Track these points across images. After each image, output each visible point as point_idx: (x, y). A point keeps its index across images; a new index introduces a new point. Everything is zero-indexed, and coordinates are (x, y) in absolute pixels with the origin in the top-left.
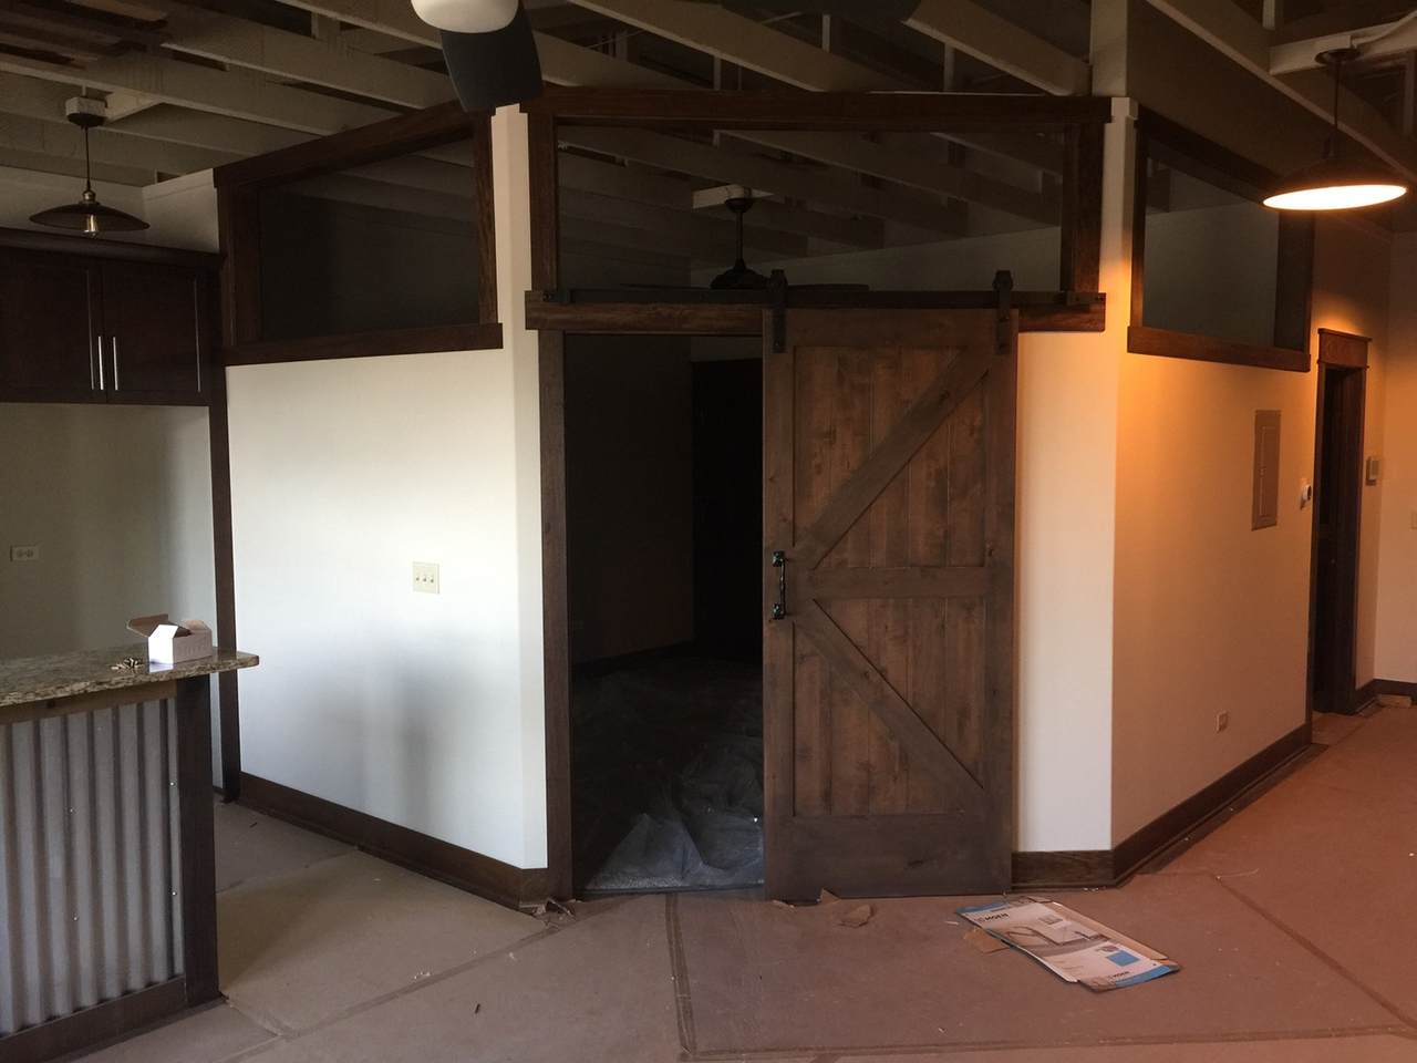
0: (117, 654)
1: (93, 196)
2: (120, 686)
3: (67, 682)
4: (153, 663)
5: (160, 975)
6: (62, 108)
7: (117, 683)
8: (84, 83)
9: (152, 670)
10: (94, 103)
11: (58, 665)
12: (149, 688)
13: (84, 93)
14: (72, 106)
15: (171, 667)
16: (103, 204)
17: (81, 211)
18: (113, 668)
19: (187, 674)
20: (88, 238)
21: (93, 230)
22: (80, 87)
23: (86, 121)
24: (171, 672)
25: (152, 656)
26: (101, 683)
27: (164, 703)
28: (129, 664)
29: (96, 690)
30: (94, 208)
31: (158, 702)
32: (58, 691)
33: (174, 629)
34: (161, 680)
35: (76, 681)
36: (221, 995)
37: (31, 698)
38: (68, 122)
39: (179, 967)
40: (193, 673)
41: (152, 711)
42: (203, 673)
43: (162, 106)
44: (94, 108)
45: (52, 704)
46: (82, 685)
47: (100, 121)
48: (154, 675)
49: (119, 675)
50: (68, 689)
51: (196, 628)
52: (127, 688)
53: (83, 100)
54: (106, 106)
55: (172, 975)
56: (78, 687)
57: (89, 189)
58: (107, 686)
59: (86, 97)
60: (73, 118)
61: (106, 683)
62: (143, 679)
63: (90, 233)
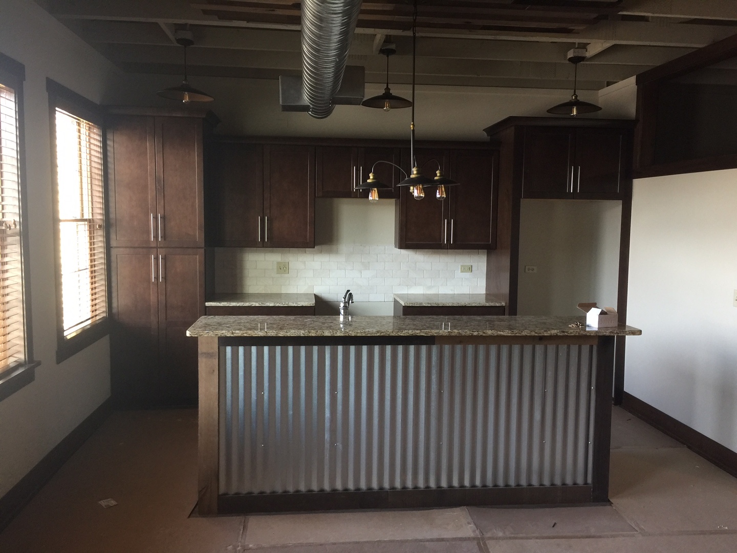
0: (571, 320)
1: (576, 97)
2: (573, 335)
3: (549, 329)
4: (588, 326)
5: (580, 481)
6: (566, 56)
7: (571, 333)
8: (577, 41)
9: (587, 329)
10: (580, 50)
11: (545, 321)
12: (585, 338)
13: (577, 46)
14: (570, 54)
15: (597, 330)
16: (580, 100)
17: (570, 105)
18: (570, 326)
19: (604, 334)
20: (573, 118)
21: (575, 113)
22: (575, 43)
23: (576, 60)
24: (597, 332)
25: (588, 322)
26: (564, 332)
27: (591, 347)
28: (577, 325)
29: (561, 335)
30: (577, 103)
31: (588, 346)
32: (545, 333)
33: (599, 311)
34: (592, 335)
35: (553, 329)
36: (609, 501)
37: (533, 334)
38: (568, 62)
39: (590, 480)
40: (607, 334)
41: (585, 349)
42: (612, 335)
43: (614, 46)
44: (581, 53)
45: (541, 339)
46: (556, 331)
47: (583, 59)
48: (588, 332)
49: (572, 329)
50: (549, 332)
51: (610, 312)
52: (575, 336)
53: (577, 50)
54: (586, 51)
55: (586, 483)
56: (554, 332)
57: (575, 94)
58: (566, 334)
59: (577, 48)
60: (570, 59)
61: (566, 332)
62: (582, 333)
63: (574, 115)
